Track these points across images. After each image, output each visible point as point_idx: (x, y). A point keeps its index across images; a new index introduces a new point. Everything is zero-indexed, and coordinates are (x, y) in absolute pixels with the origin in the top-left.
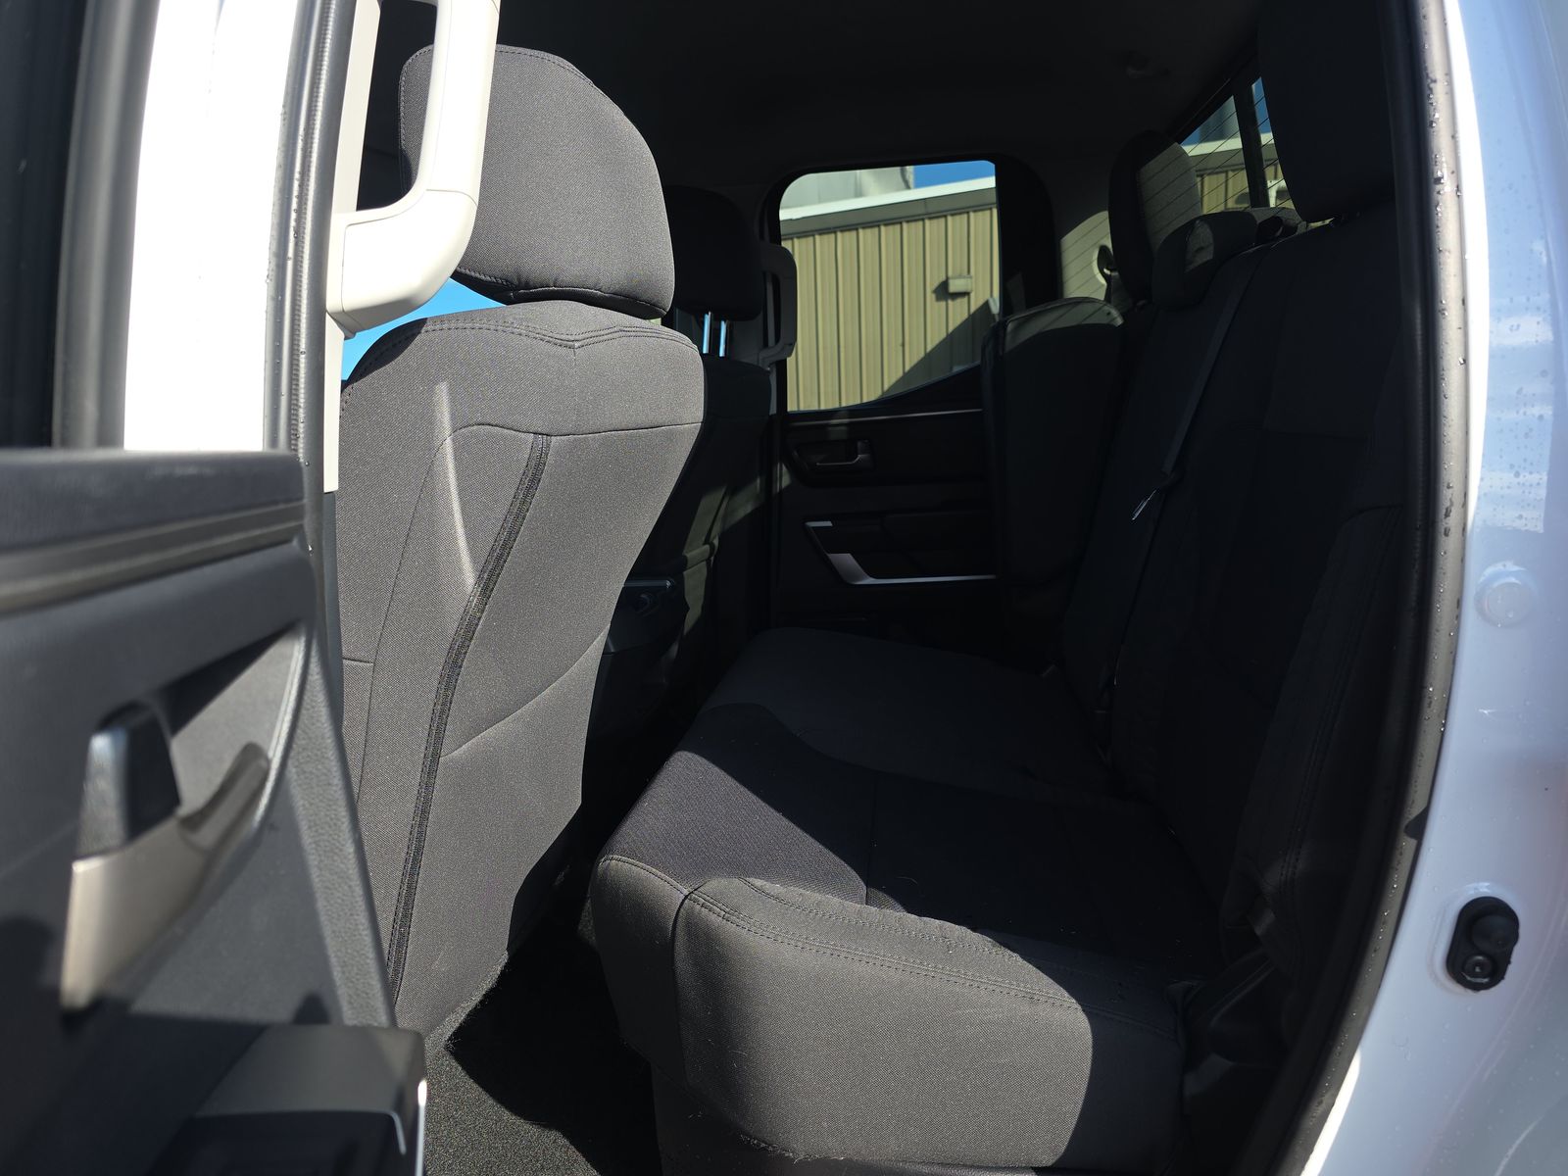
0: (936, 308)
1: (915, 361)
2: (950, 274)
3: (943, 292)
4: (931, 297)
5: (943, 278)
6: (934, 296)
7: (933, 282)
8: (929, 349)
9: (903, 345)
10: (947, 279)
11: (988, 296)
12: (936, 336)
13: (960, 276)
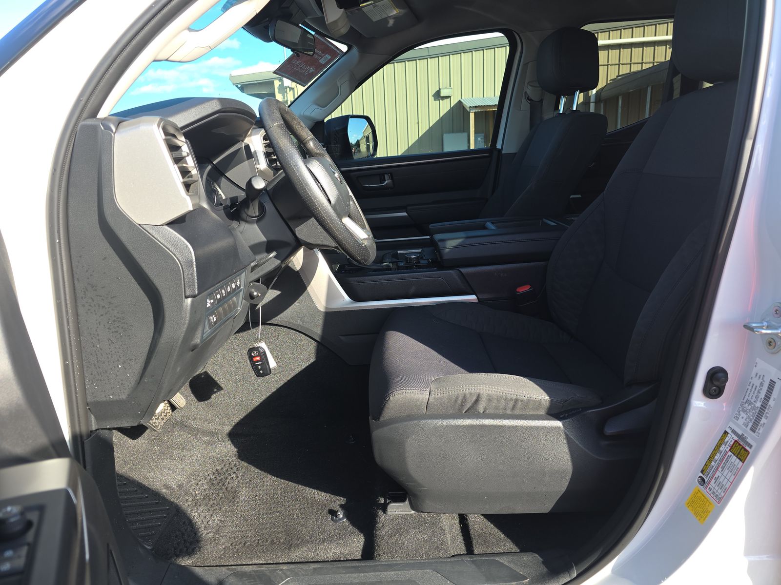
0: (434, 104)
1: (424, 131)
2: (441, 87)
3: (438, 96)
4: (431, 98)
5: (438, 89)
6: (433, 98)
7: (433, 91)
8: (431, 125)
9: (418, 123)
10: (440, 89)
11: (460, 99)
12: (434, 119)
13: (446, 88)
